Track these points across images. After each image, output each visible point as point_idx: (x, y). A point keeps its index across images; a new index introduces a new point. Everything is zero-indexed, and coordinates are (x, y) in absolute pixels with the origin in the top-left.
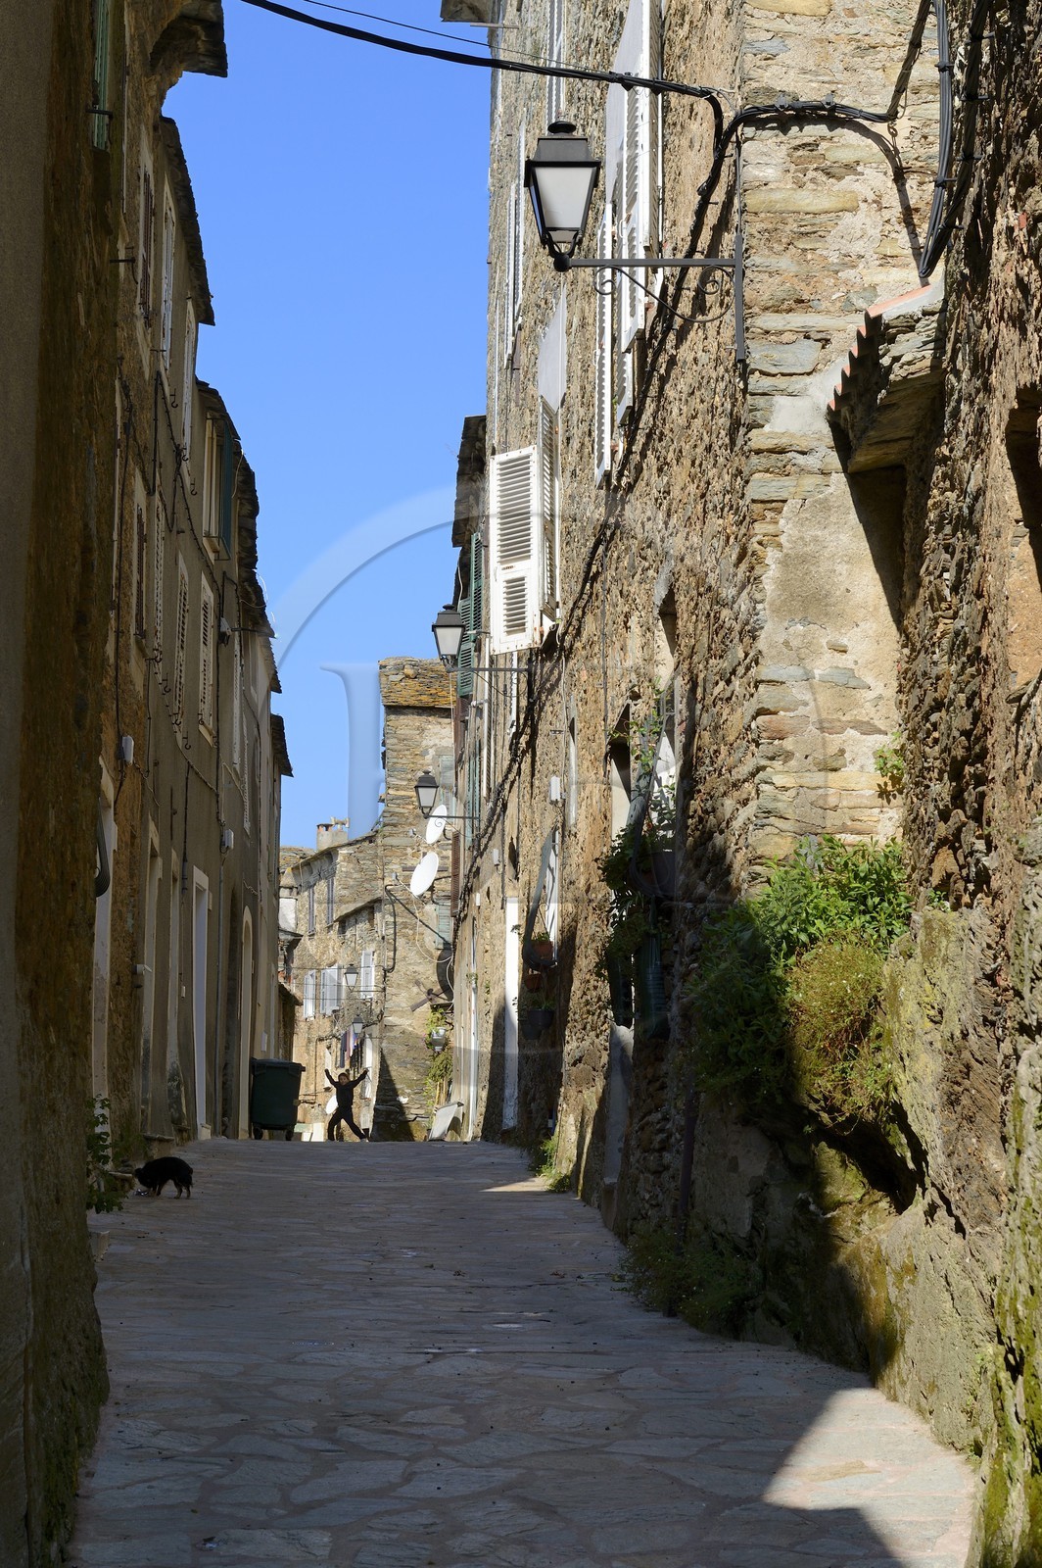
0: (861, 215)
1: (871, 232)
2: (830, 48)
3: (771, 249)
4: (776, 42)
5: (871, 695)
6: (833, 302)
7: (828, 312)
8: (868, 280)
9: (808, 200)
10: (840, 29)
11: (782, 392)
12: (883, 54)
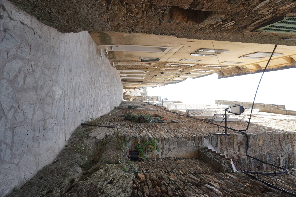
0: (233, 151)
1: (231, 152)
2: (255, 147)
3: (229, 139)
4: (256, 139)
5: (167, 154)
6: (221, 147)
7: (220, 147)
8: (224, 152)
9: (235, 144)
10: (258, 148)
11: (209, 141)
12: (254, 154)
